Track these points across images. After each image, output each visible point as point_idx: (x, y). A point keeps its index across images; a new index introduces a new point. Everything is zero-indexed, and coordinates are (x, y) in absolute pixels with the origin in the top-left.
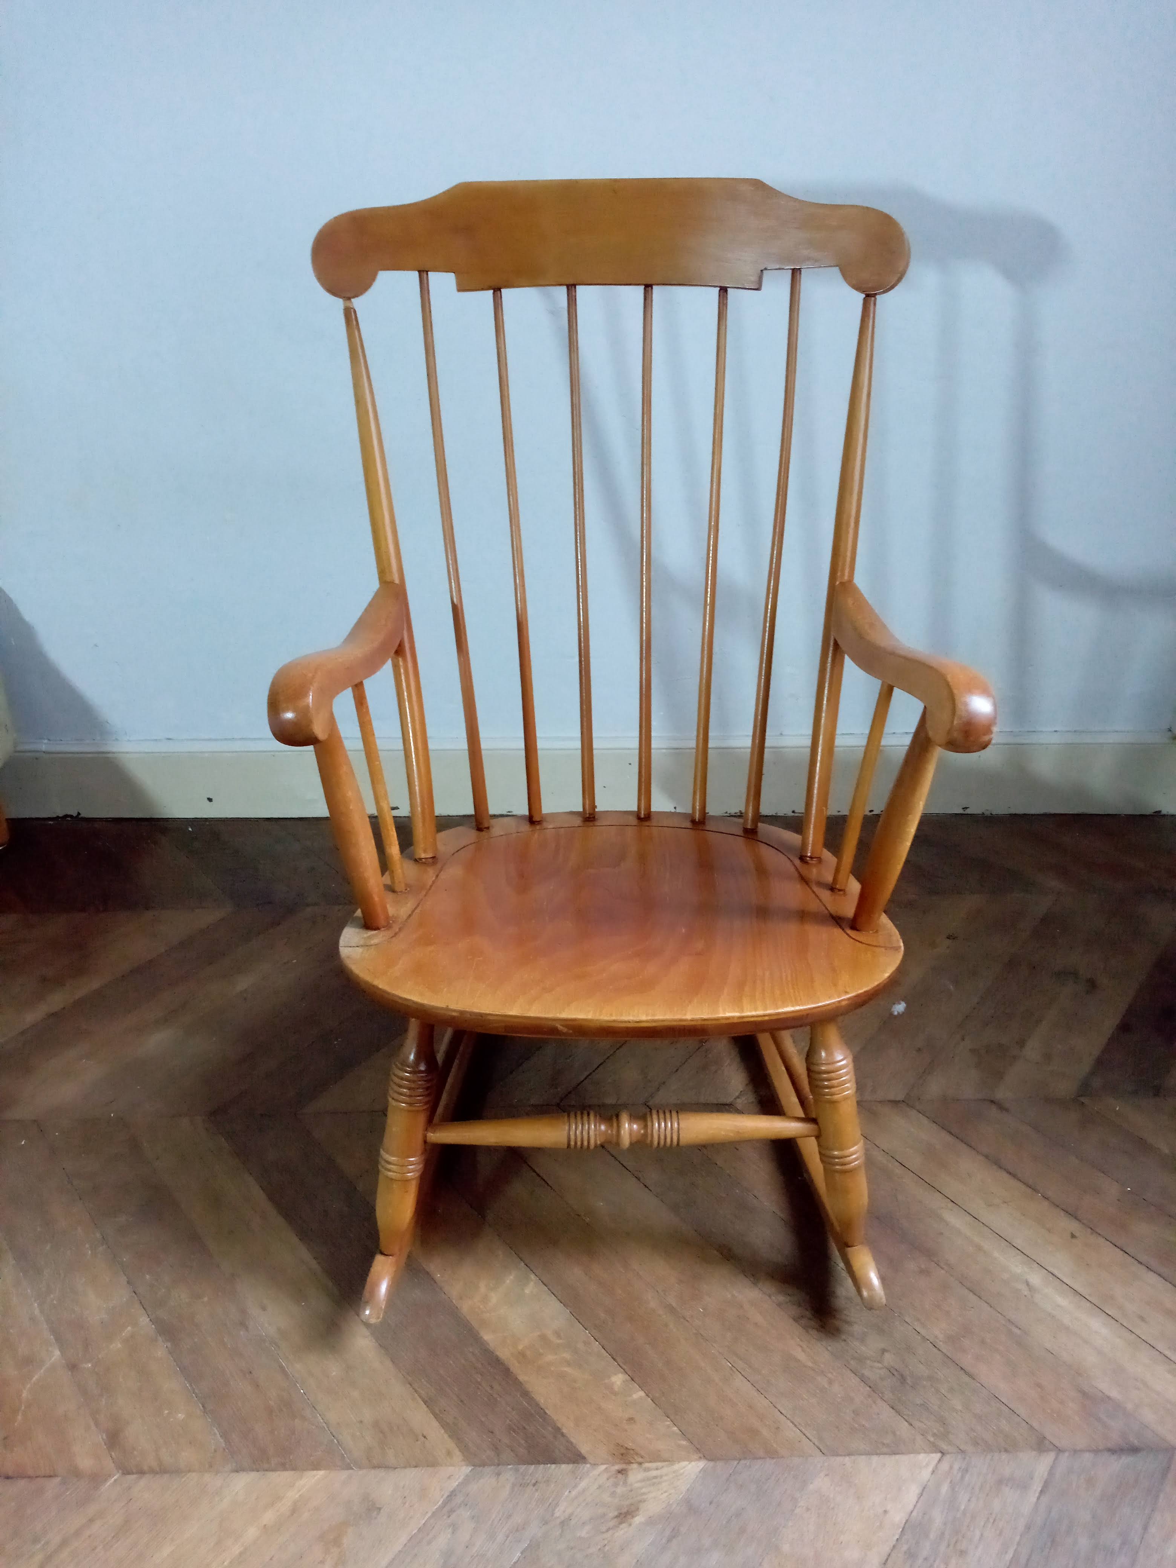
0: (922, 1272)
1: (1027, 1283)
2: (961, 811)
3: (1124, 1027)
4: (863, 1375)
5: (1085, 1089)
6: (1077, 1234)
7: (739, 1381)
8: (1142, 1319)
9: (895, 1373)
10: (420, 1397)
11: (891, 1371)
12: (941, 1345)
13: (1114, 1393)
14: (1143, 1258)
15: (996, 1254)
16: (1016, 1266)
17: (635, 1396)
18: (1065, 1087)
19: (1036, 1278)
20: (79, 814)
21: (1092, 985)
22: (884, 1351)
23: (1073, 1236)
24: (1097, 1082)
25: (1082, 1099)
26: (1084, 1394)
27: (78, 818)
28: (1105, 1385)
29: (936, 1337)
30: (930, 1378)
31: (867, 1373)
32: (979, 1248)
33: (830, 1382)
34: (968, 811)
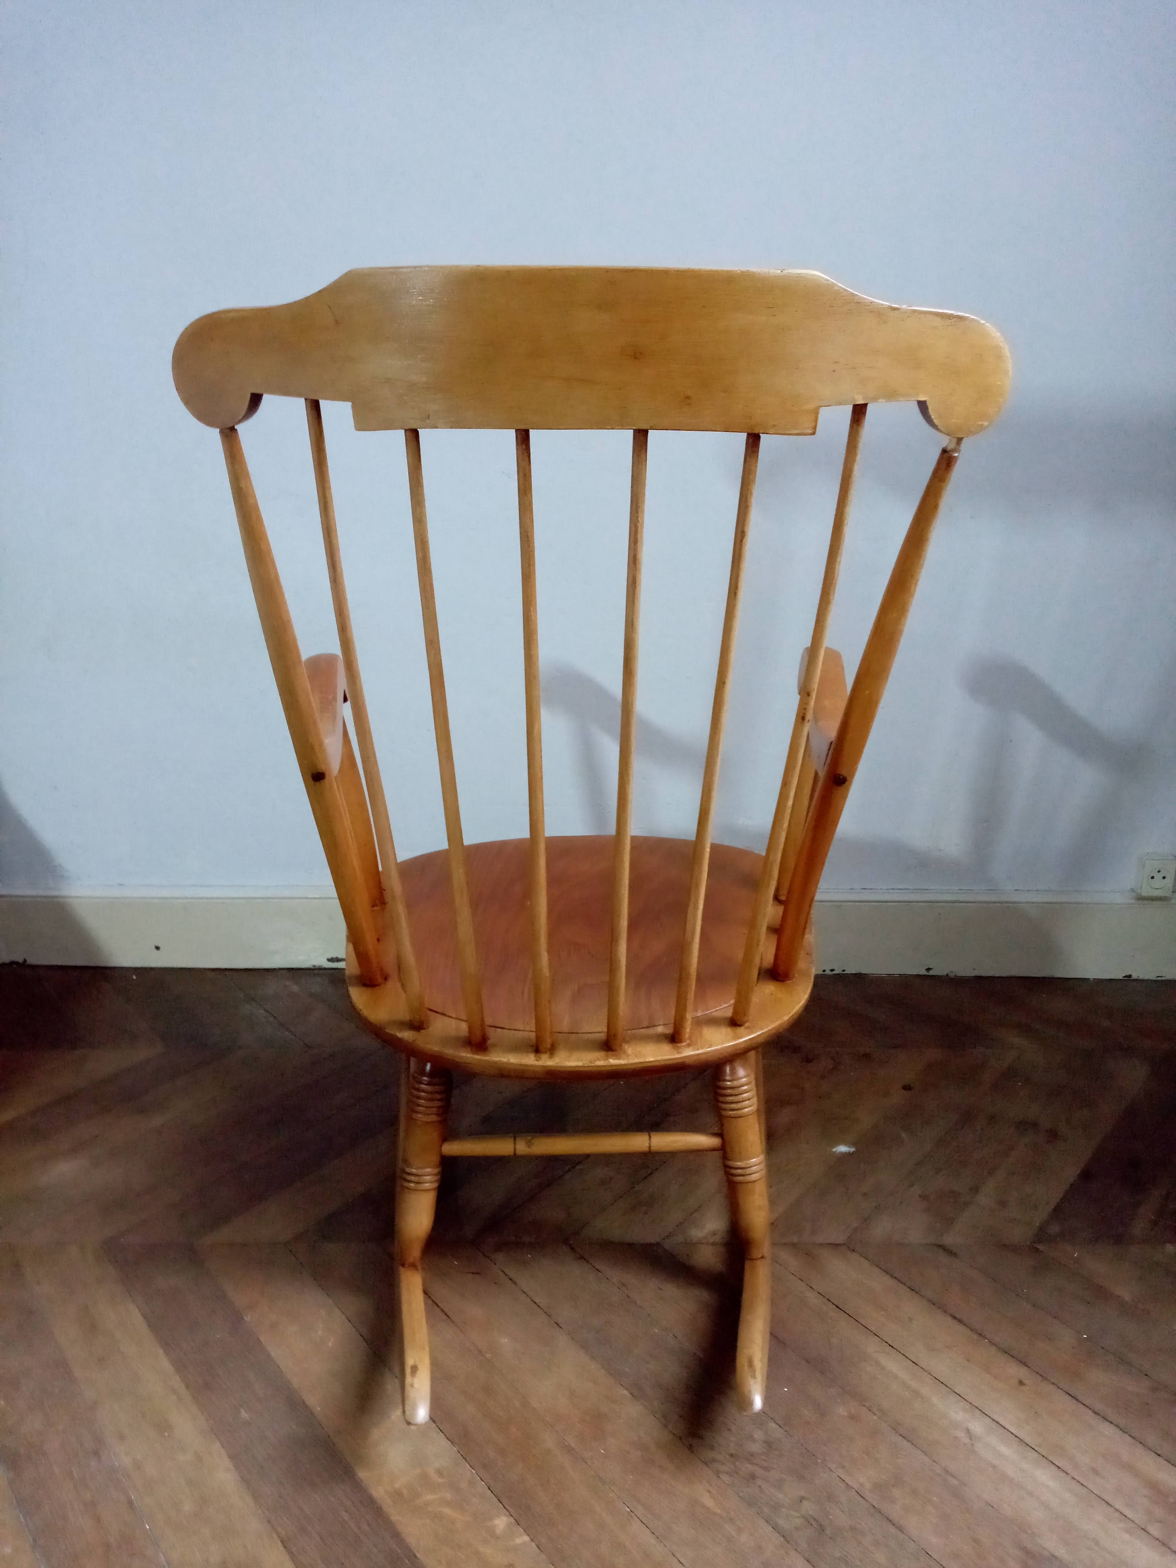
0: (852, 1417)
1: (968, 1431)
2: (926, 973)
3: (1086, 1175)
4: (776, 1524)
5: (1042, 1235)
6: (1026, 1382)
7: (636, 1527)
8: (1095, 1471)
9: (813, 1523)
10: (279, 1536)
11: (809, 1520)
12: (868, 1495)
13: (1061, 1552)
14: (1098, 1406)
15: (935, 1400)
16: (957, 1414)
17: (519, 1541)
18: (1019, 1234)
19: (977, 1426)
20: (25, 960)
21: (1053, 1135)
22: (802, 1499)
23: (1021, 1383)
24: (1055, 1229)
25: (1040, 1247)
26: (1026, 1551)
27: (24, 965)
28: (1051, 1544)
29: (862, 1485)
30: (853, 1529)
31: (781, 1522)
32: (916, 1393)
33: (739, 1530)
34: (931, 973)
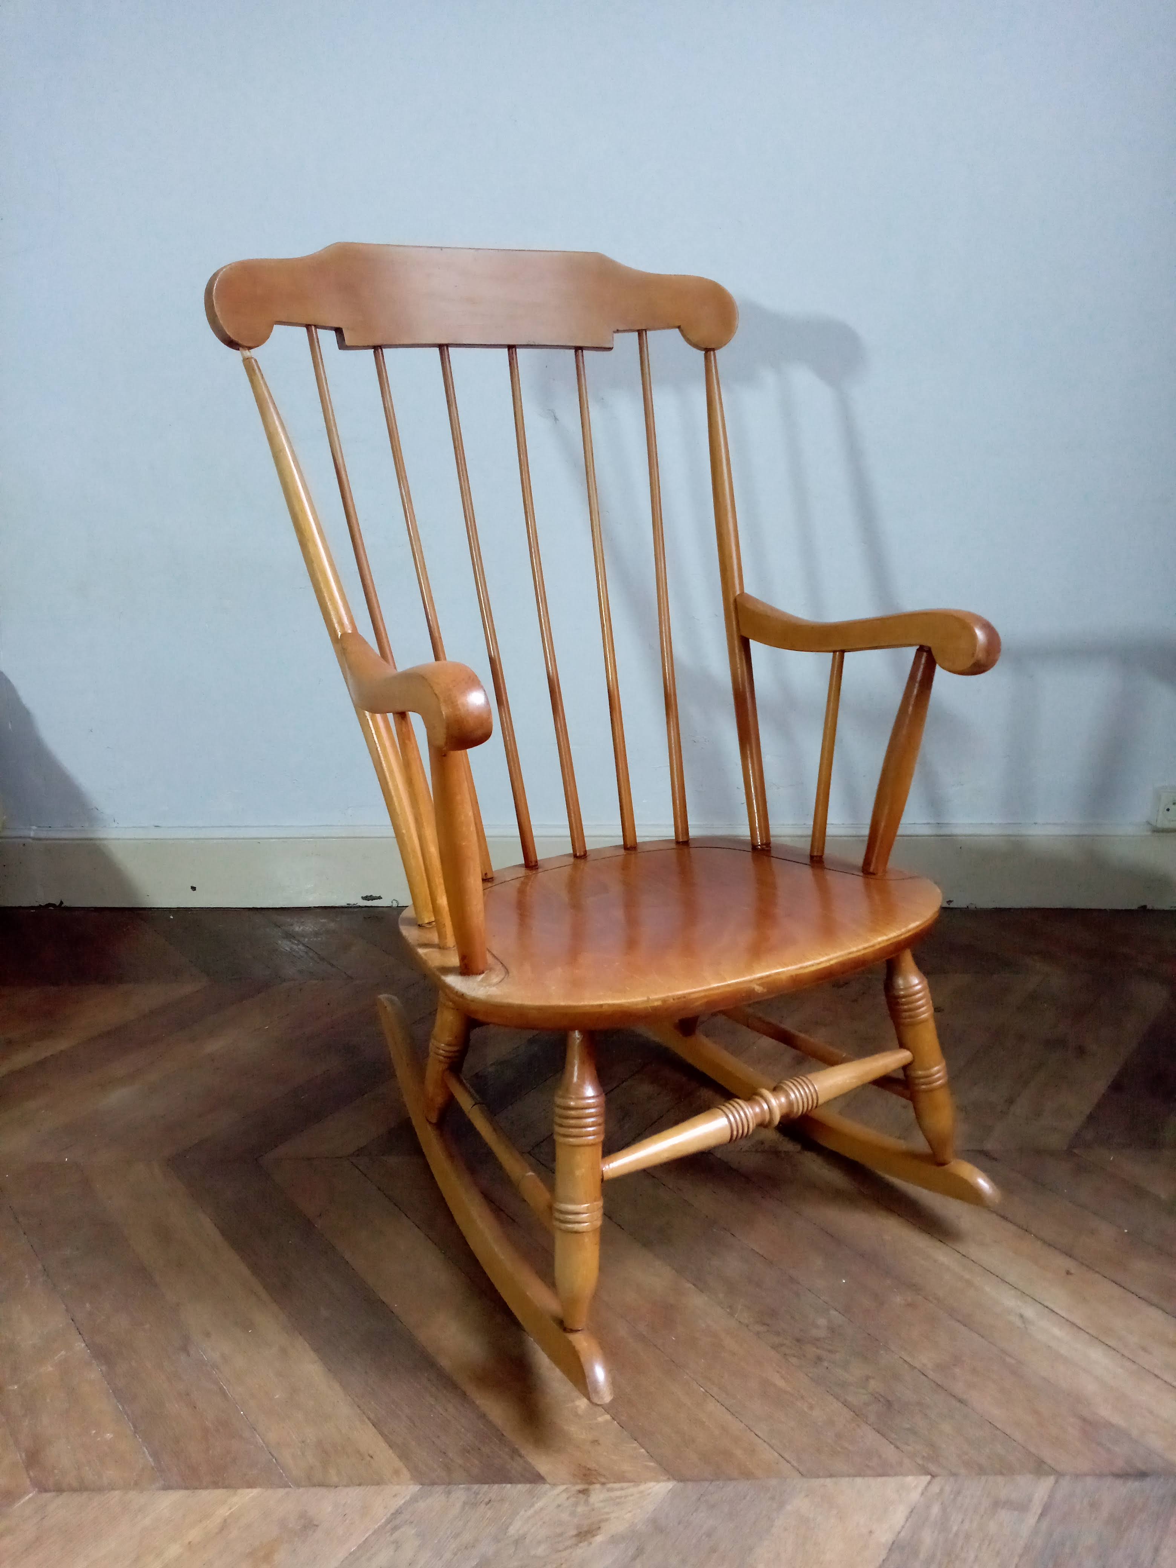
0: (909, 1305)
1: (1021, 1316)
2: (947, 906)
3: (1116, 1087)
4: (846, 1401)
5: (1077, 1142)
6: (1072, 1271)
7: (711, 1406)
8: (1144, 1349)
9: (882, 1400)
10: (369, 1419)
11: (876, 1397)
12: (931, 1375)
13: (1117, 1419)
14: (1143, 1293)
15: (987, 1289)
16: (1009, 1301)
17: (600, 1419)
18: (1056, 1141)
19: (1030, 1312)
20: (62, 903)
21: (1081, 1051)
22: (868, 1378)
23: (1068, 1273)
24: (1089, 1135)
25: (1075, 1151)
26: (1084, 1420)
27: (60, 907)
28: (1105, 1412)
29: (924, 1365)
30: (919, 1403)
31: (850, 1398)
32: (969, 1283)
33: (811, 1407)
34: (952, 905)
